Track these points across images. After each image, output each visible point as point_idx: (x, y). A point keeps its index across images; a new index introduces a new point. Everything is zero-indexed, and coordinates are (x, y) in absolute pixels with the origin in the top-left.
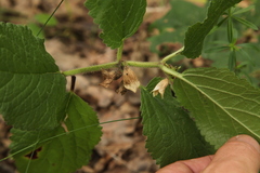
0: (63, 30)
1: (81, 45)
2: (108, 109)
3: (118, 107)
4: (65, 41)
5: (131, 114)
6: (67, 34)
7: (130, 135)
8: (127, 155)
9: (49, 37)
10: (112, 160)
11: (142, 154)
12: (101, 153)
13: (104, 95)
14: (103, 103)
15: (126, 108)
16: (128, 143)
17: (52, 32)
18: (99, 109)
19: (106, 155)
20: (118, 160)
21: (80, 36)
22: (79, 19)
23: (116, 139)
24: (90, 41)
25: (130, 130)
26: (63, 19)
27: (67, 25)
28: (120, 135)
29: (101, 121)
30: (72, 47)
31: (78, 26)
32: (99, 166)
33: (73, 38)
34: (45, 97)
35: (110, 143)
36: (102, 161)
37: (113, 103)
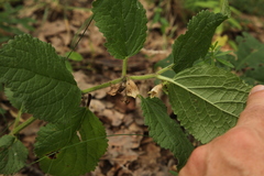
0: (87, 65)
1: (100, 76)
2: (119, 127)
3: (127, 127)
4: (88, 73)
5: (137, 133)
6: (89, 67)
7: (135, 150)
8: (133, 166)
9: (76, 70)
10: (121, 169)
11: (145, 166)
12: (112, 163)
13: (116, 117)
14: (115, 123)
15: (133, 128)
16: (134, 156)
17: (78, 66)
18: (112, 128)
19: (116, 165)
20: (126, 169)
21: (99, 69)
22: (100, 56)
23: (125, 152)
24: (106, 74)
25: (136, 146)
26: (87, 55)
27: (91, 61)
28: (128, 150)
30: (93, 78)
31: (98, 62)
32: (110, 175)
33: (94, 71)
35: (119, 156)
36: (113, 169)
37: (123, 124)
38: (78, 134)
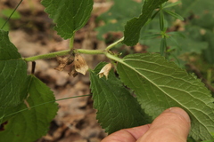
0: (27, 22)
1: (42, 35)
2: (64, 87)
3: (73, 86)
4: (29, 31)
5: (84, 91)
6: (30, 26)
7: (83, 108)
8: (80, 124)
10: (67, 129)
11: (92, 124)
12: (59, 123)
13: (61, 76)
14: (60, 82)
15: (79, 86)
16: (81, 115)
17: (18, 24)
18: (57, 87)
19: (62, 125)
20: (73, 129)
21: (41, 27)
22: (40, 13)
23: (71, 112)
24: (48, 32)
25: (83, 104)
26: (27, 13)
27: (30, 18)
28: (74, 109)
29: (57, 99)
30: (35, 37)
31: (39, 19)
32: (57, 134)
33: (35, 29)
34: (10, 79)
35: (66, 115)
36: (60, 130)
37: (68, 82)
38: (25, 102)
